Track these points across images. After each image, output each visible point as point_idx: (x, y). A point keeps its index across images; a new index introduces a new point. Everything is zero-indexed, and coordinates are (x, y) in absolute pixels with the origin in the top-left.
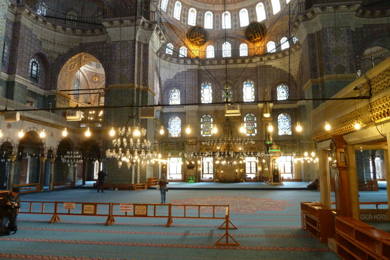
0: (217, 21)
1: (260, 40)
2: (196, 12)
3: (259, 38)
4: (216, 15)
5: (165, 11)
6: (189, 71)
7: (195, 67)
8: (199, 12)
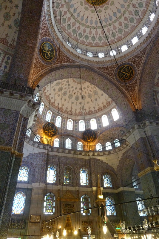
0: (64, 124)
1: (92, 141)
2: (51, 114)
3: (91, 140)
4: (64, 119)
6: (40, 153)
7: (45, 151)
8: (54, 115)
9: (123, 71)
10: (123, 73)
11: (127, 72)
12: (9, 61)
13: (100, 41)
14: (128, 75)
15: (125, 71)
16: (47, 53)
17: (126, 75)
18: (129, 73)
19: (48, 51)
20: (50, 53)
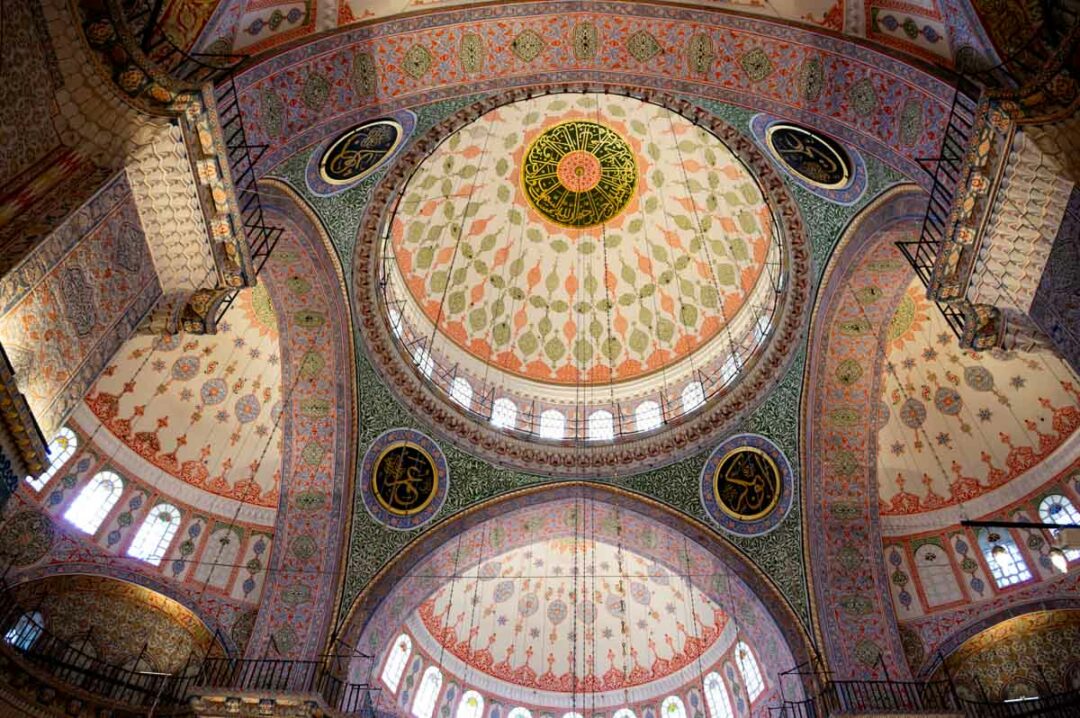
2: (481, 705)
5: (394, 689)
8: (493, 707)
9: (734, 478)
10: (735, 486)
11: (750, 480)
12: (264, 558)
13: (640, 350)
14: (758, 489)
15: (741, 477)
16: (404, 487)
17: (751, 488)
18: (758, 482)
19: (404, 477)
20: (414, 484)
